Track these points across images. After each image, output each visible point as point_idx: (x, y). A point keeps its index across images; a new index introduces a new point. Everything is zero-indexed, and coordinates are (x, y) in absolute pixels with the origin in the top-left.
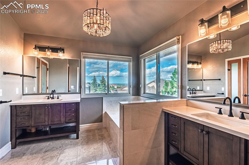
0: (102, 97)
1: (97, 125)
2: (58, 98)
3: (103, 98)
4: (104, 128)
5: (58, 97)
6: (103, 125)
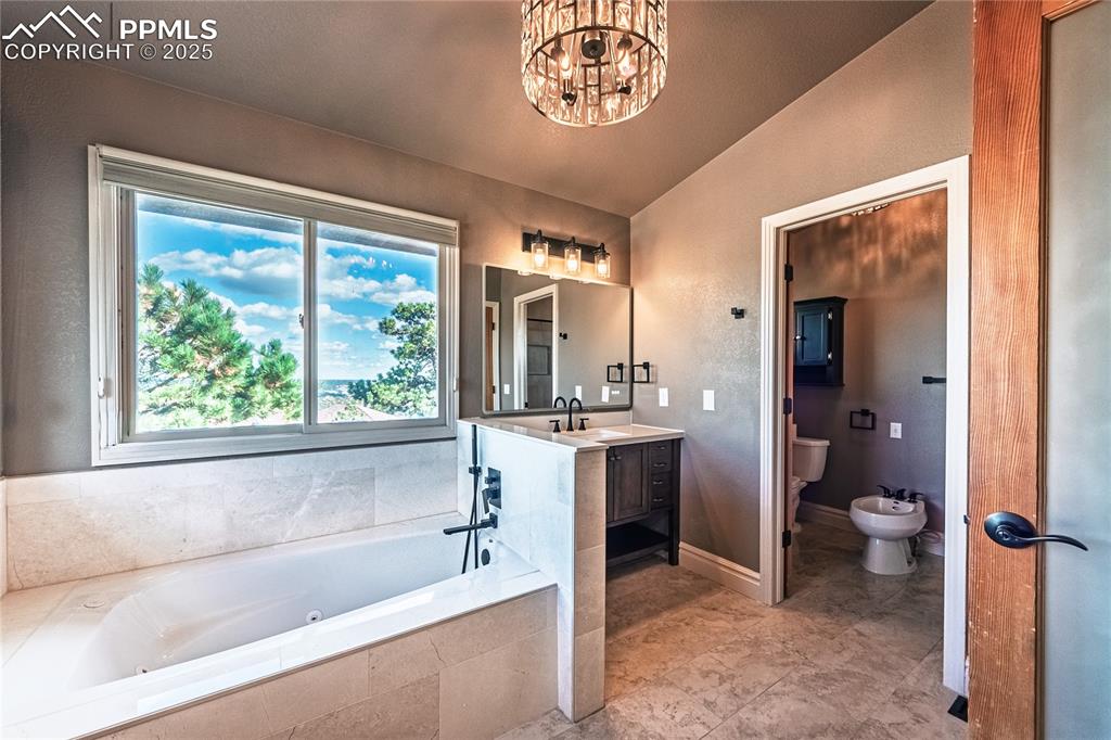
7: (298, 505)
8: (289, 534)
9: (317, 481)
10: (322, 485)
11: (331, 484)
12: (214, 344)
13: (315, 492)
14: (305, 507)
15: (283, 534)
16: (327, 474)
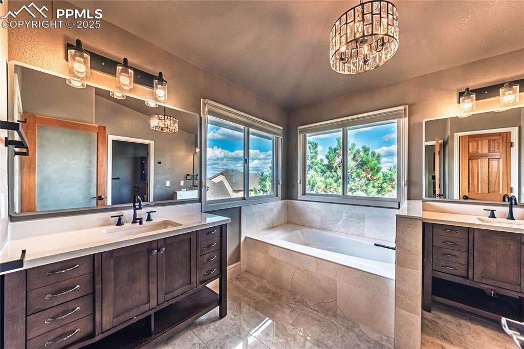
0: (240, 207)
1: (232, 270)
2: (149, 219)
3: (242, 208)
4: (244, 272)
5: (149, 216)
6: (241, 267)
7: (339, 221)
8: (336, 229)
9: (344, 214)
10: (346, 216)
11: (349, 217)
12: (368, 168)
13: (344, 218)
14: (340, 223)
15: (335, 229)
16: (348, 213)
